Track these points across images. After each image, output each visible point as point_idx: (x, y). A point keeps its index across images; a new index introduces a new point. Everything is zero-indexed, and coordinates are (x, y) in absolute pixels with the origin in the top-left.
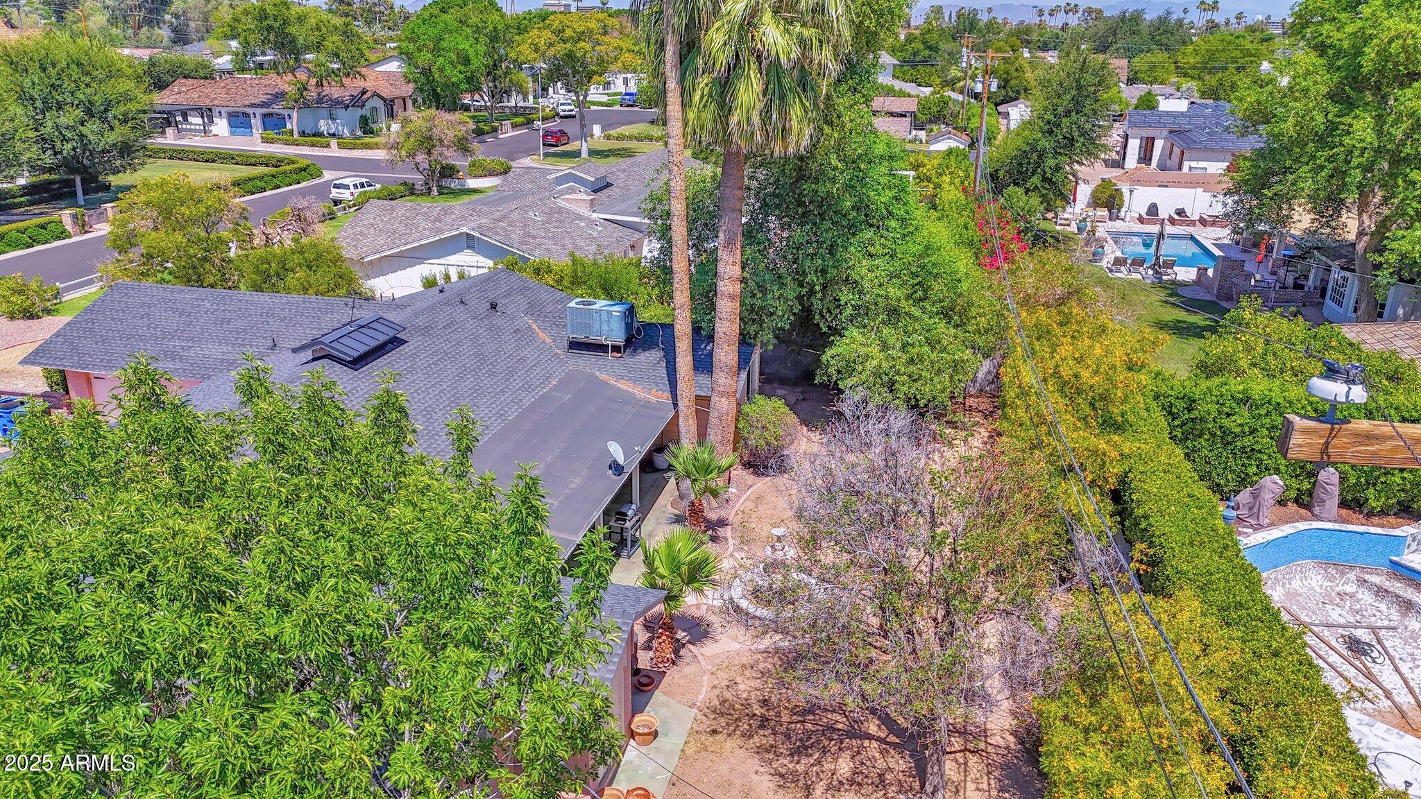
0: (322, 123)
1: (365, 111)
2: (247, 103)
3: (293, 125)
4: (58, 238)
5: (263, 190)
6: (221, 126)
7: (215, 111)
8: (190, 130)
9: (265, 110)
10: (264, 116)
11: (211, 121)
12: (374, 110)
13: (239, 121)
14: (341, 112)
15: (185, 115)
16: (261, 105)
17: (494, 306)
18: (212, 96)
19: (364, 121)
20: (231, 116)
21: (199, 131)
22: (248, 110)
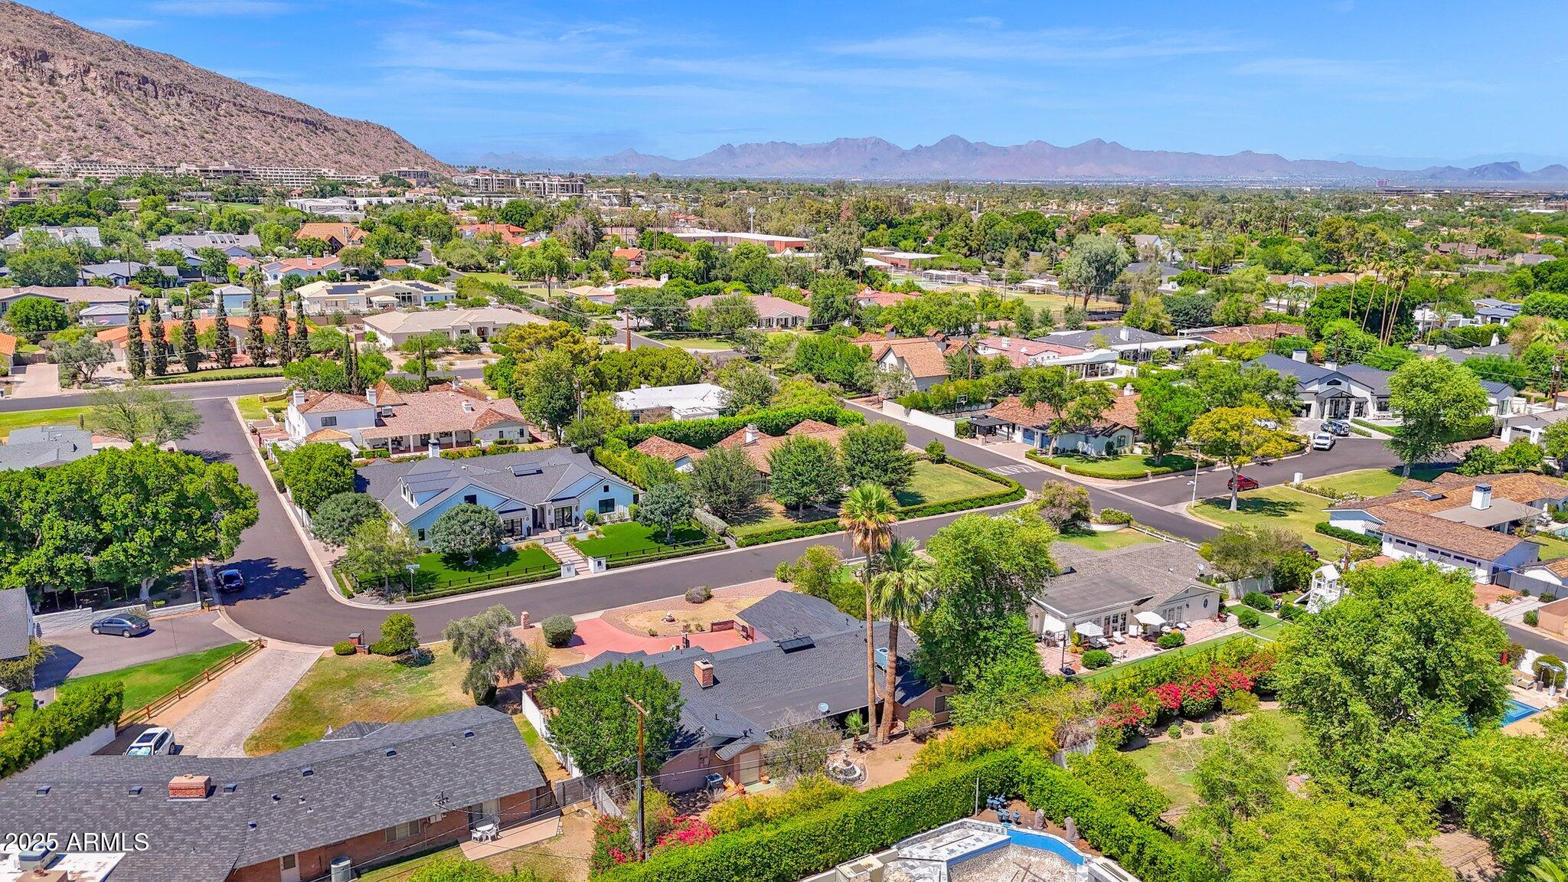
0: (1080, 443)
1: (1113, 439)
2: (1035, 425)
3: (1052, 444)
4: (840, 530)
6: (1018, 436)
7: (1017, 427)
8: (1002, 435)
9: (1041, 432)
11: (1013, 431)
12: (1122, 438)
13: (1029, 434)
14: (1091, 439)
16: (1041, 428)
18: (1020, 416)
19: (1110, 446)
20: (1026, 430)
21: (1005, 436)
22: (1033, 429)
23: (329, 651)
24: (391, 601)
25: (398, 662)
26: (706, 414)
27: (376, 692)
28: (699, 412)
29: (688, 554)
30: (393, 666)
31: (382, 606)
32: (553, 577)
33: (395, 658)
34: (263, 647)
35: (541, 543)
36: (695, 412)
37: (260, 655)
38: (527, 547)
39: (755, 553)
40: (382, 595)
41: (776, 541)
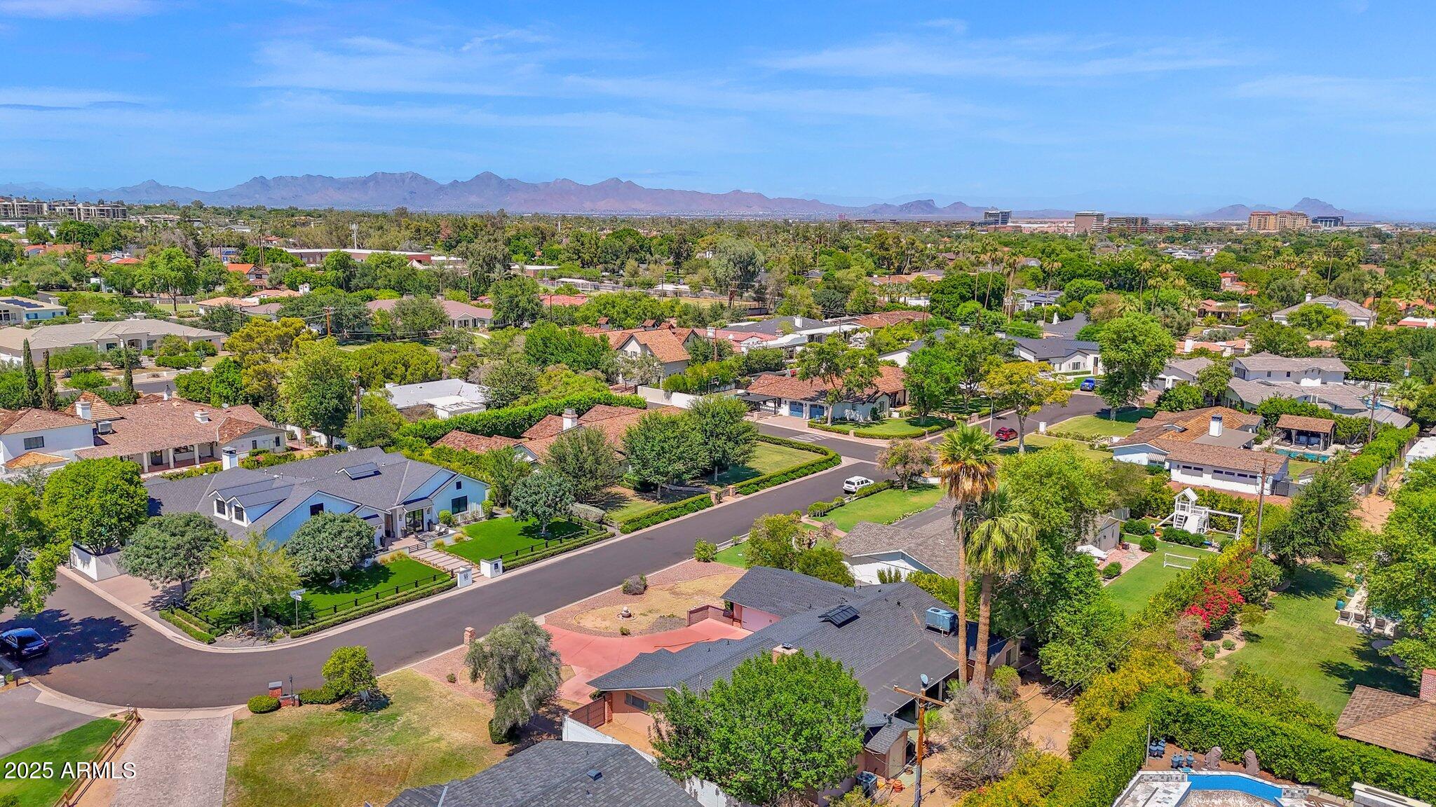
0: (847, 411)
1: (876, 405)
2: (803, 397)
3: (828, 413)
4: (708, 507)
5: (807, 475)
6: (785, 410)
7: (783, 401)
8: (767, 410)
9: (812, 403)
10: (811, 406)
11: (779, 405)
12: (882, 404)
13: (796, 407)
14: (859, 406)
15: (765, 402)
16: (811, 400)
17: (899, 603)
18: (783, 390)
19: (874, 411)
20: (791, 403)
21: (772, 411)
22: (802, 402)
23: (241, 711)
24: (270, 639)
25: (344, 709)
26: (473, 409)
27: (349, 751)
28: (464, 407)
29: (578, 547)
30: (340, 716)
31: (261, 647)
32: (450, 587)
33: (337, 705)
34: (139, 720)
35: (406, 552)
36: (461, 408)
37: (142, 732)
38: (393, 559)
39: (645, 537)
40: (253, 635)
41: (657, 523)
